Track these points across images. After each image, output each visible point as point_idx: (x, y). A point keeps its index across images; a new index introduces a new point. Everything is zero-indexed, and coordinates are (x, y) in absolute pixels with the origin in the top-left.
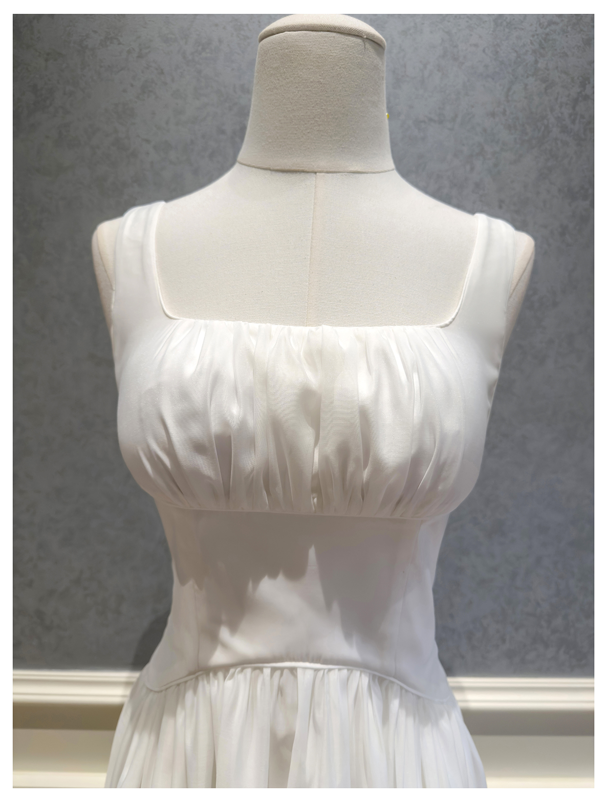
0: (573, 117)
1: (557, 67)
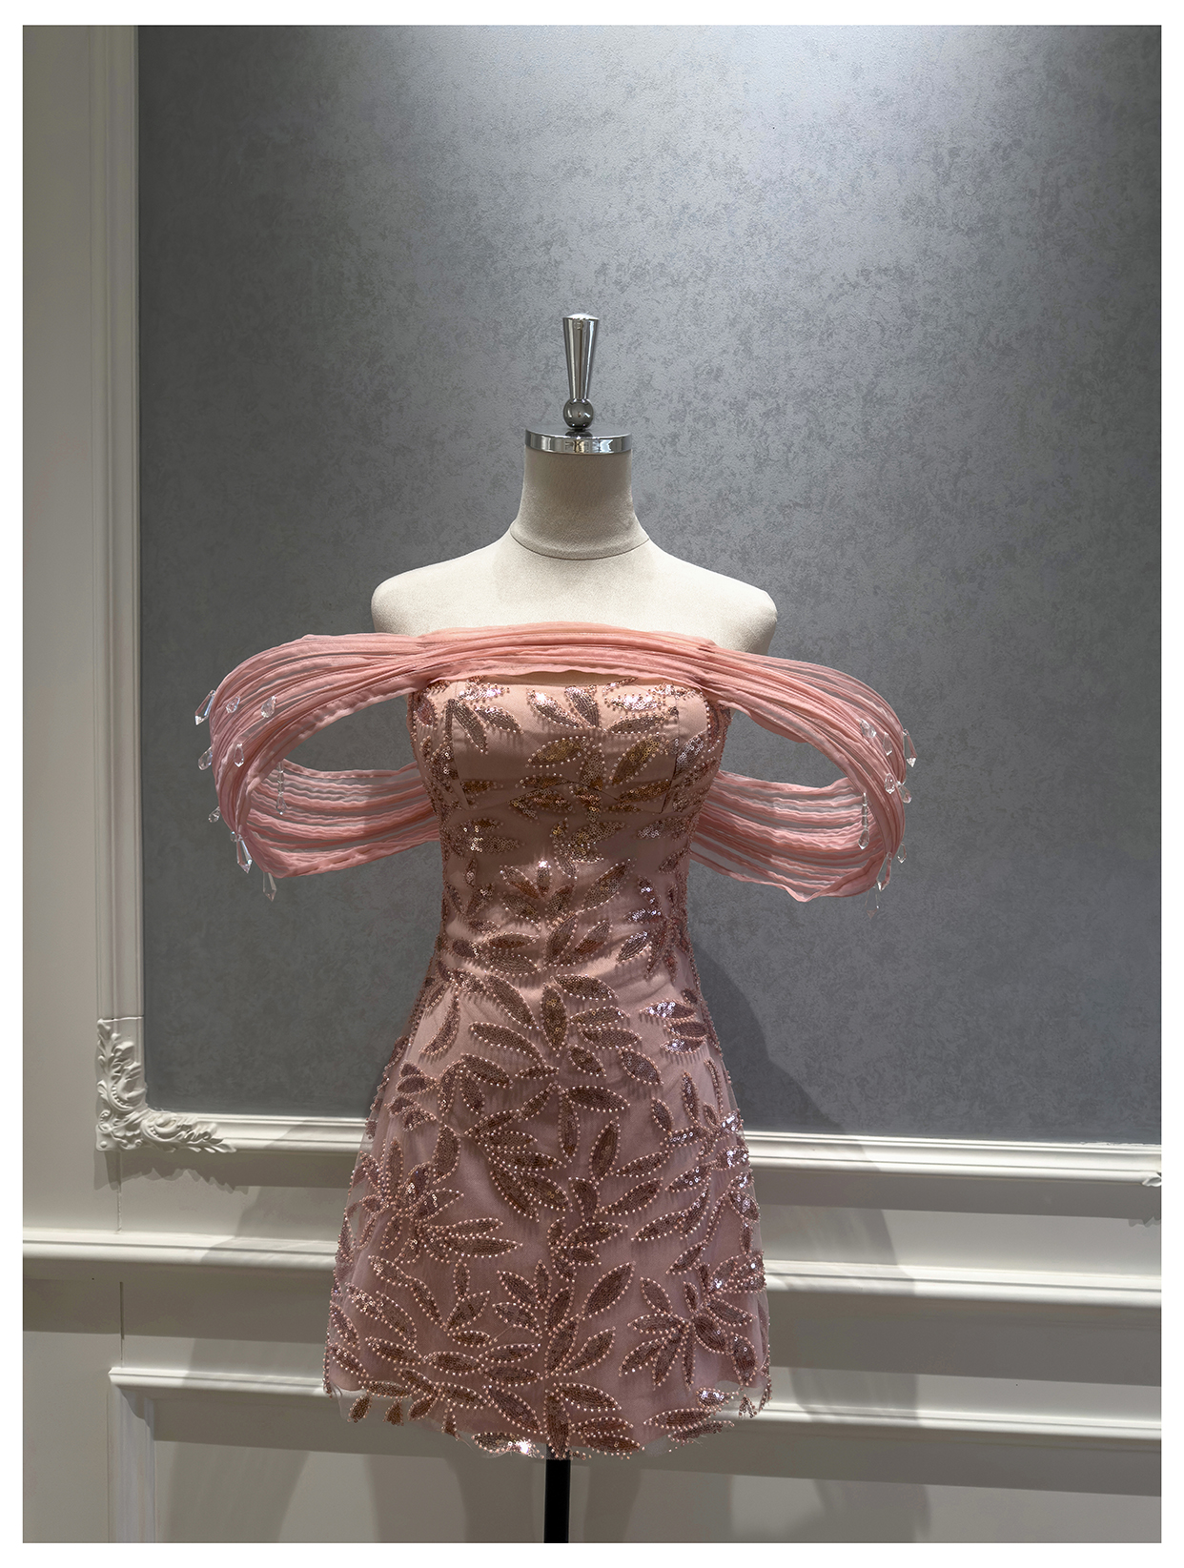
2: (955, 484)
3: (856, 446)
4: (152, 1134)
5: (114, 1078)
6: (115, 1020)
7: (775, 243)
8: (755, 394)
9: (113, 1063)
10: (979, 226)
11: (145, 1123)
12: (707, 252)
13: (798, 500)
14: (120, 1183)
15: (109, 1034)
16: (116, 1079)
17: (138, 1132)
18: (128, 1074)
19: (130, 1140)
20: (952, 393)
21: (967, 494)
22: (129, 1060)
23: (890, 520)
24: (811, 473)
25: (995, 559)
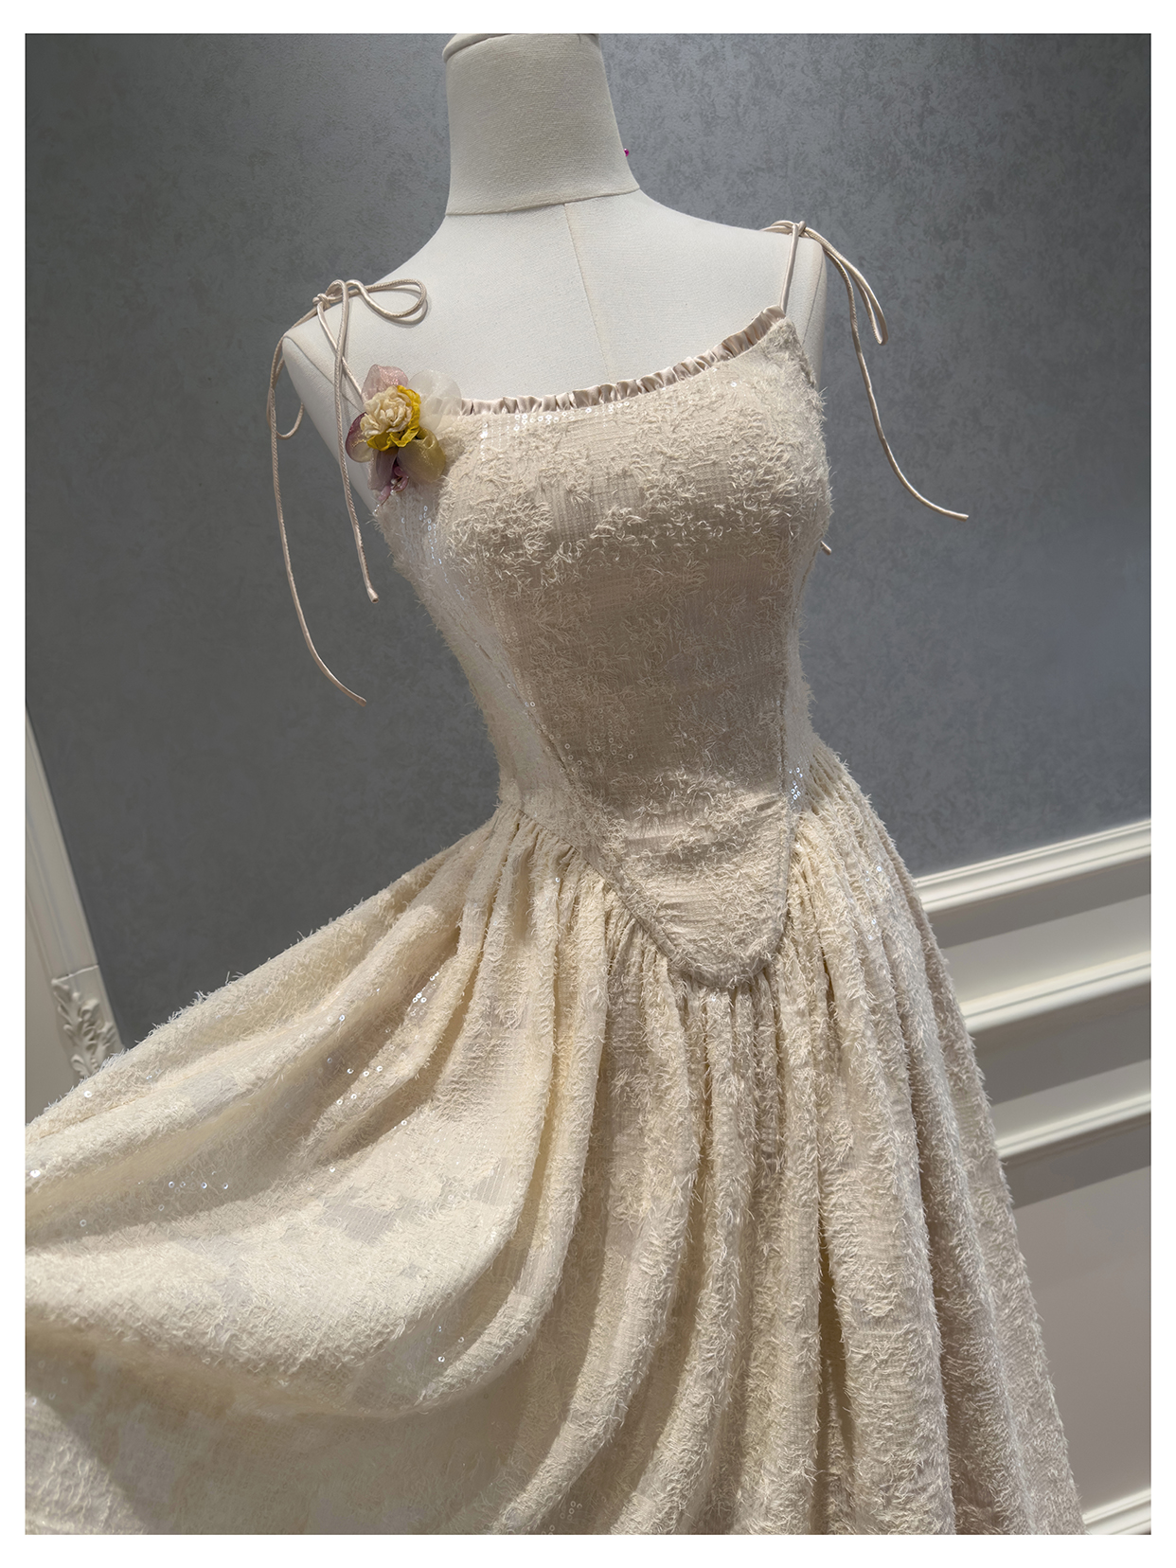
2: (921, 126)
3: (809, 90)
5: (89, 1048)
6: (71, 976)
9: (85, 1030)
13: (757, 164)
15: (67, 996)
16: (91, 1048)
18: (104, 1038)
21: (934, 137)
22: (99, 1022)
23: (862, 176)
24: (767, 130)
25: (975, 209)
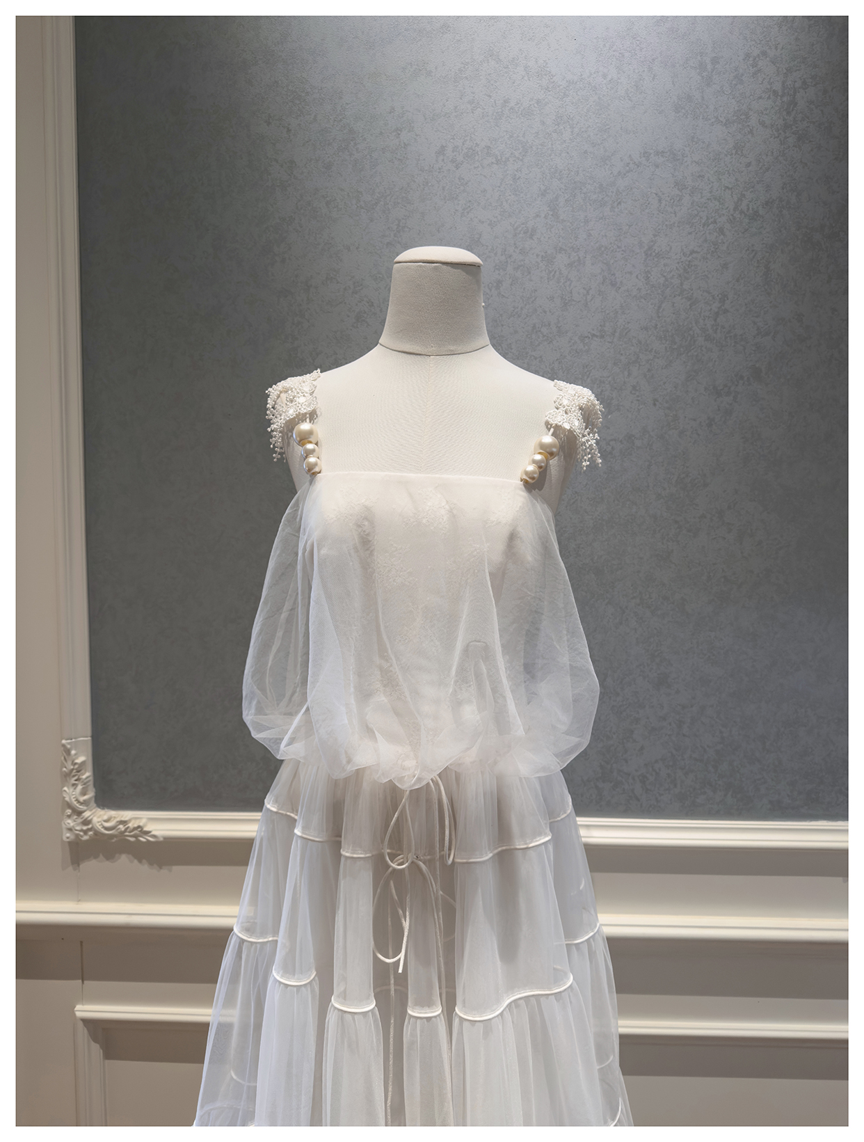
0: (715, 328)
1: (700, 288)
2: (715, 320)
3: (639, 289)
4: (100, 827)
5: (73, 785)
6: (73, 740)
7: (576, 130)
8: (561, 249)
9: (73, 774)
10: (735, 118)
11: (95, 820)
12: (524, 136)
13: (593, 332)
14: (79, 865)
15: (68, 752)
16: (75, 785)
17: (90, 826)
18: (82, 782)
19: (85, 832)
20: (713, 249)
21: (724, 328)
22: (83, 771)
23: (666, 348)
24: (605, 311)
25: (746, 378)
